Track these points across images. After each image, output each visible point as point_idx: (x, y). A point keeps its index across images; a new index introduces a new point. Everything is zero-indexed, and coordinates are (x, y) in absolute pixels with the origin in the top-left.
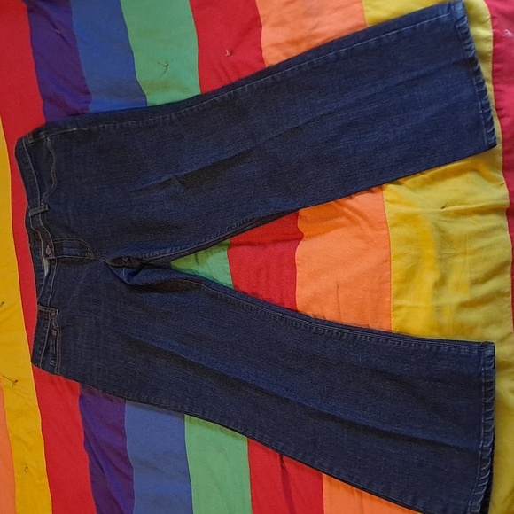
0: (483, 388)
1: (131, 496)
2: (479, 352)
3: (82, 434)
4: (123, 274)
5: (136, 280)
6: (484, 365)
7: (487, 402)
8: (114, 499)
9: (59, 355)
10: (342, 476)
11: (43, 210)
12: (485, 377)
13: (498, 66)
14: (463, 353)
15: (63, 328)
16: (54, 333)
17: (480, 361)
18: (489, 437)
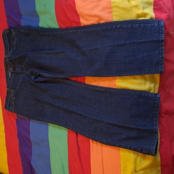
0: (156, 108)
1: (31, 153)
2: (155, 96)
3: (17, 132)
4: (33, 77)
5: (37, 80)
6: (157, 101)
7: (157, 113)
8: (26, 155)
9: (13, 105)
10: (105, 142)
11: (9, 56)
12: (157, 104)
13: (155, 7)
14: (149, 96)
15: (15, 96)
16: (12, 98)
17: (155, 99)
18: (157, 125)
